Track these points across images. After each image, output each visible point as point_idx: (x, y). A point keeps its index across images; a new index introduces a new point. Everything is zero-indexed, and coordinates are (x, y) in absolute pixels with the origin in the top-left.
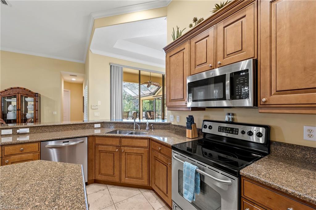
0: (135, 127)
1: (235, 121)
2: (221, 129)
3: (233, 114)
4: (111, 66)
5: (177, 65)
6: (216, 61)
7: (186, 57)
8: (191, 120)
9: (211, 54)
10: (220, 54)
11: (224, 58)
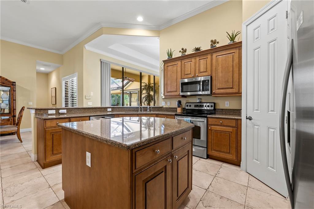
0: (139, 110)
1: (202, 102)
2: (195, 106)
3: (201, 99)
4: (101, 62)
5: (173, 72)
6: (195, 74)
7: (179, 69)
8: (180, 102)
9: (193, 70)
10: (197, 71)
11: (199, 73)
